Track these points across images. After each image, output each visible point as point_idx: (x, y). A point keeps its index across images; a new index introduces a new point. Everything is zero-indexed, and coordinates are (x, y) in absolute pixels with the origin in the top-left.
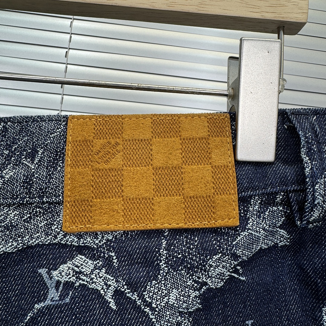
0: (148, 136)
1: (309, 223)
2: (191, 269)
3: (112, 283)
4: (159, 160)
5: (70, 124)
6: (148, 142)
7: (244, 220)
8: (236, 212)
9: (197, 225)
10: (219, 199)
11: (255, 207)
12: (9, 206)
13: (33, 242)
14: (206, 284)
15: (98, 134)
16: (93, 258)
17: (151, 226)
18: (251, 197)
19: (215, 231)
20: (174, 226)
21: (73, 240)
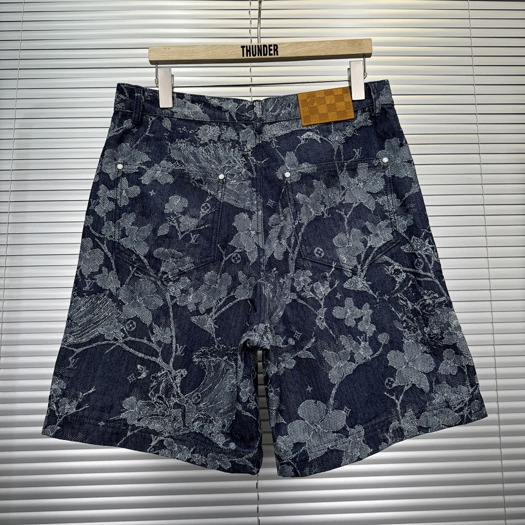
0: (324, 96)
1: (375, 114)
2: (341, 131)
3: (319, 137)
4: (328, 102)
5: (299, 96)
6: (324, 98)
7: (356, 118)
8: (353, 115)
9: (342, 119)
10: (348, 111)
11: (359, 113)
12: (285, 121)
13: (294, 130)
14: (346, 135)
15: (308, 97)
16: (312, 132)
17: (328, 121)
18: (358, 110)
19: (347, 121)
20: (335, 120)
21: (306, 128)
